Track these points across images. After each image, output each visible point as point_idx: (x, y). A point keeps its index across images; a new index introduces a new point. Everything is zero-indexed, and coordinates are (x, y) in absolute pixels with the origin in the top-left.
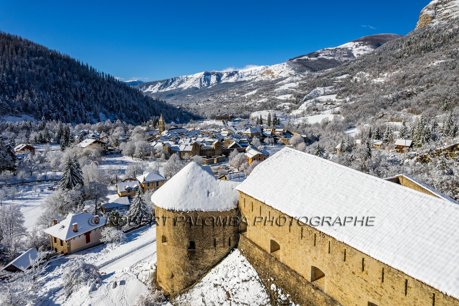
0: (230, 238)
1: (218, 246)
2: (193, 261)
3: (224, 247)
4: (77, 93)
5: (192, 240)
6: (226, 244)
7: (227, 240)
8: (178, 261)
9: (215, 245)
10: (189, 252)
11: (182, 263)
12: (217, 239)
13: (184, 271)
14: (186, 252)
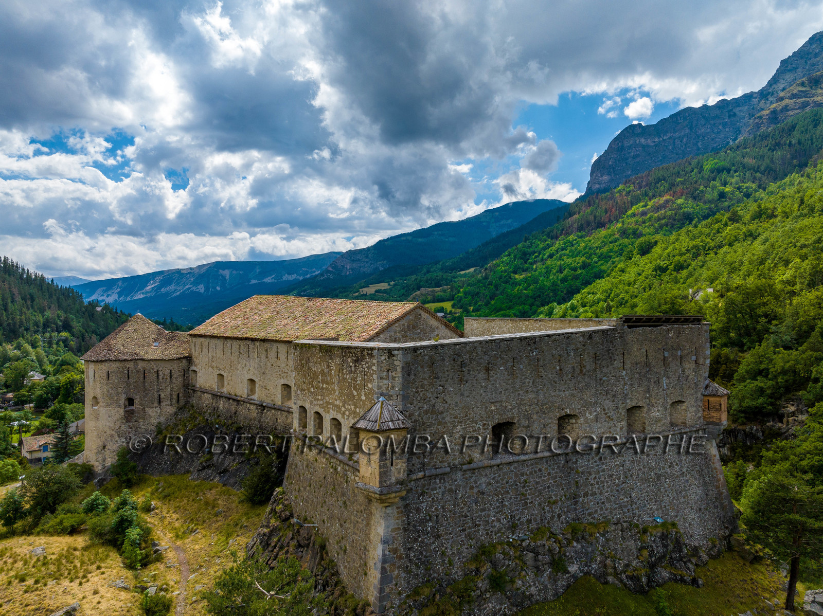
0: (178, 394)
1: (163, 404)
2: (131, 424)
3: (171, 405)
5: (131, 396)
6: (174, 401)
7: (175, 397)
8: (112, 425)
9: (160, 402)
10: (126, 412)
11: (117, 427)
12: (162, 396)
13: (119, 437)
14: (122, 411)
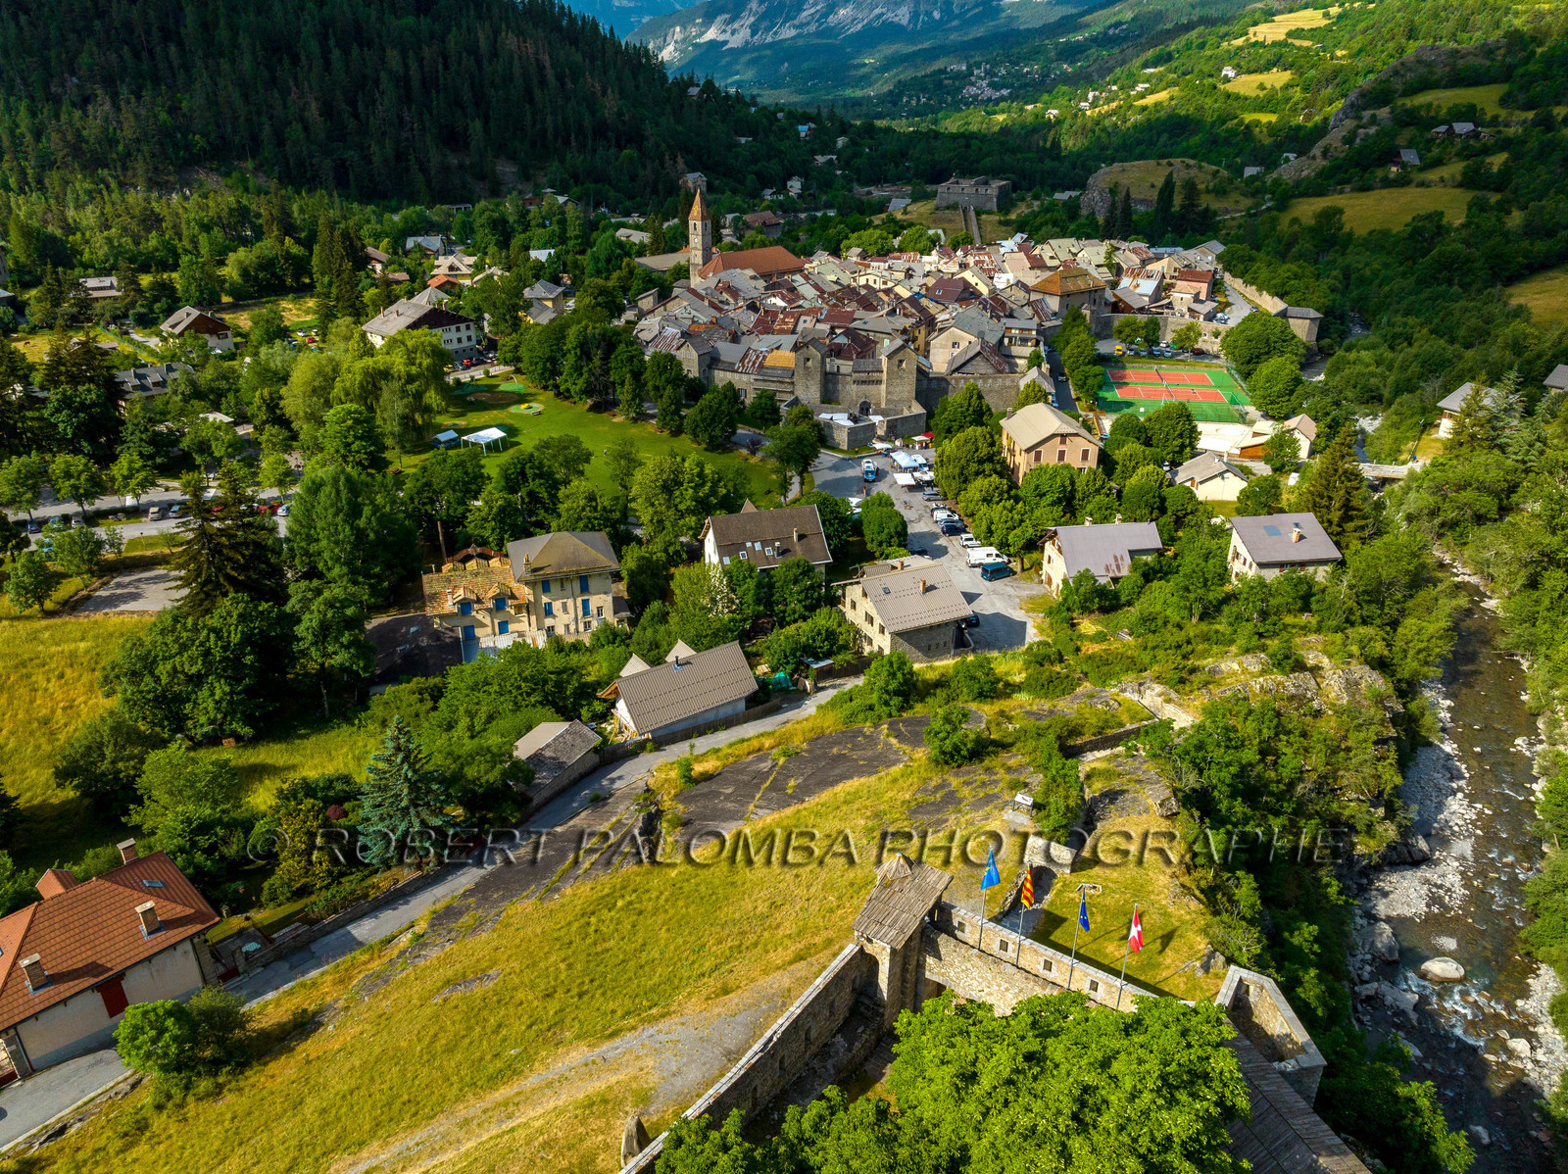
4: (406, 66)
